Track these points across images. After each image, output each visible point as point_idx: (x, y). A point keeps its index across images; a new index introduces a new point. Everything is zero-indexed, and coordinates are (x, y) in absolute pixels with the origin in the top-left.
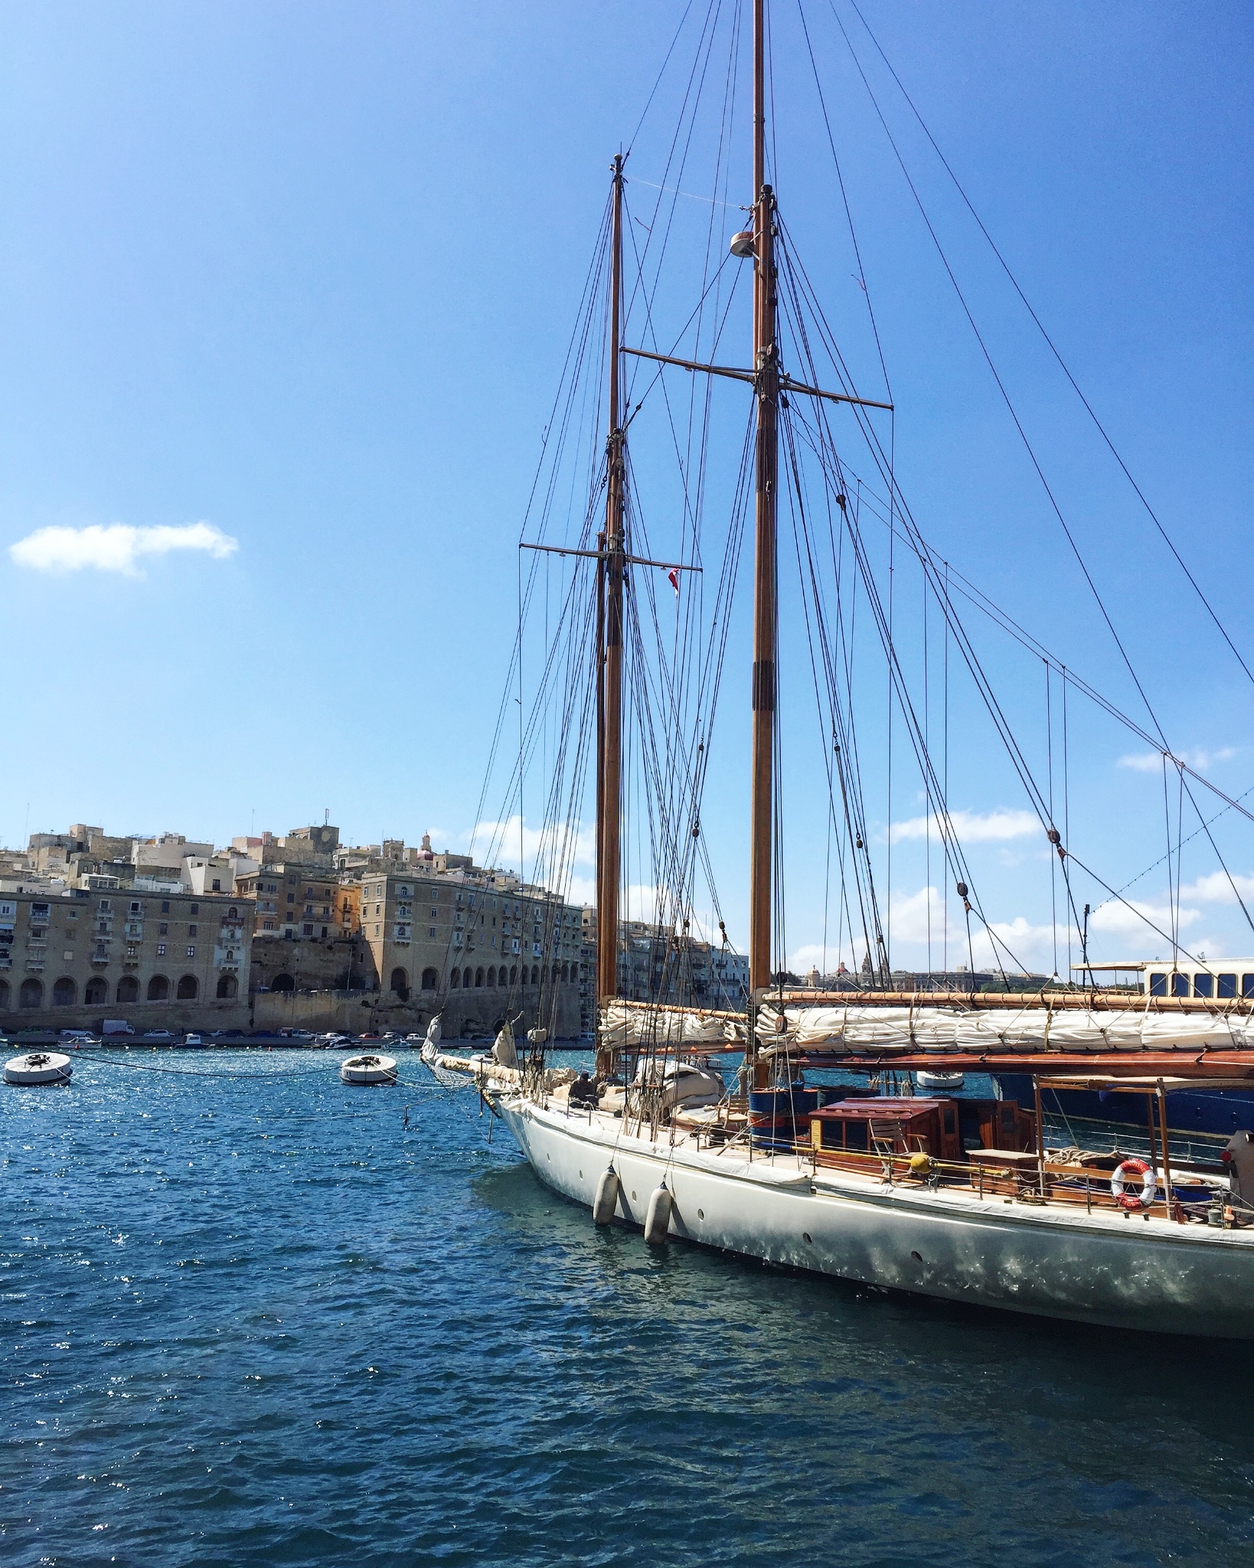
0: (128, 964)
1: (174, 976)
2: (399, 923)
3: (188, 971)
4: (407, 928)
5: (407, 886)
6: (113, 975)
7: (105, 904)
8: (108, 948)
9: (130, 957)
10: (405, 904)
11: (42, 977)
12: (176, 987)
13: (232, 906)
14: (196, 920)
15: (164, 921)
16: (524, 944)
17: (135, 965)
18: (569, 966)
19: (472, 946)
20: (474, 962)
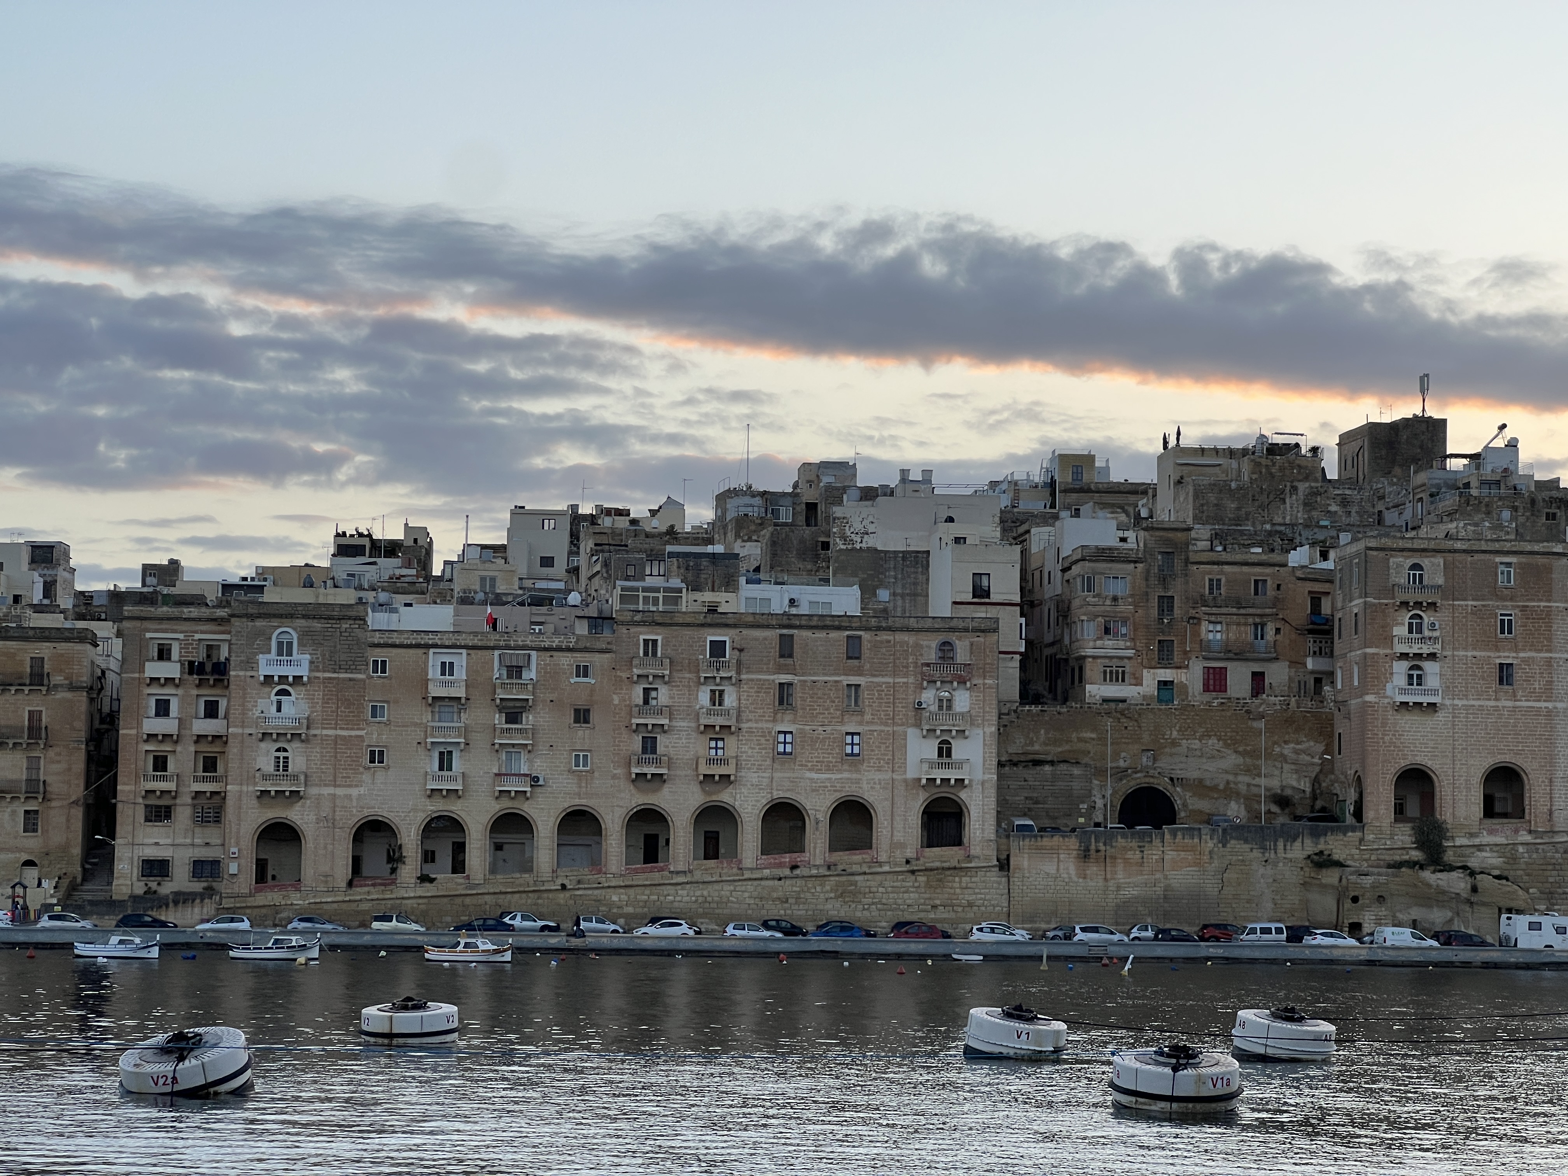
0: (708, 777)
1: (818, 804)
2: (1404, 656)
3: (849, 790)
4: (1430, 667)
5: (1425, 562)
6: (681, 804)
7: (651, 646)
8: (663, 743)
9: (710, 761)
10: (1418, 604)
11: (529, 809)
12: (825, 826)
13: (942, 637)
14: (859, 672)
15: (784, 678)
17: (726, 780)
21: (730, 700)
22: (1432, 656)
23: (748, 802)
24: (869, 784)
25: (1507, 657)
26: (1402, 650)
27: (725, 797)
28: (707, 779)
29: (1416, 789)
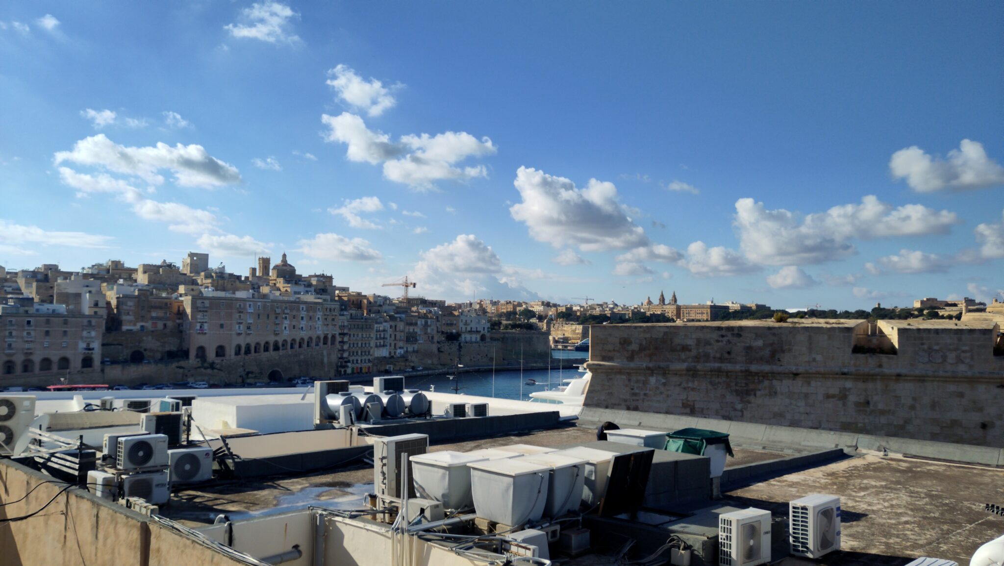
1: (55, 359)
3: (64, 355)
4: (205, 325)
5: (205, 301)
6: (19, 359)
7: (11, 321)
8: (14, 345)
9: (27, 349)
10: (203, 311)
12: (57, 364)
13: (89, 319)
14: (67, 328)
15: (47, 329)
16: (292, 327)
17: (31, 354)
18: (330, 336)
19: (250, 332)
20: (252, 340)
22: (206, 322)
23: (37, 358)
24: (69, 354)
25: (222, 322)
26: (199, 321)
27: (31, 357)
28: (26, 353)
29: (201, 351)
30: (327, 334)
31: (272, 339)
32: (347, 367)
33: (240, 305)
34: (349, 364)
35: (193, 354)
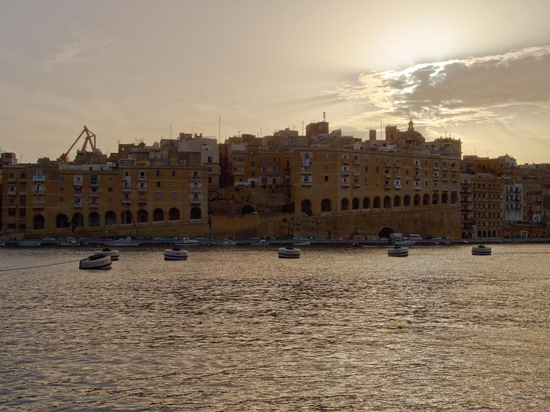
1: (166, 209)
2: (304, 175)
3: (174, 206)
4: (309, 177)
5: (308, 153)
6: (134, 210)
7: (126, 174)
8: (130, 196)
9: (141, 200)
11: (98, 211)
12: (168, 214)
13: (195, 171)
14: (176, 179)
15: (158, 180)
16: (405, 182)
17: (145, 204)
18: (449, 194)
19: (358, 186)
20: (360, 195)
21: (146, 186)
22: (310, 175)
23: (150, 209)
24: (178, 205)
25: (327, 174)
26: (303, 173)
27: (145, 208)
28: (140, 204)
29: (306, 205)
30: (447, 191)
31: (382, 194)
32: (472, 228)
33: (345, 157)
34: (475, 227)
35: (298, 208)
